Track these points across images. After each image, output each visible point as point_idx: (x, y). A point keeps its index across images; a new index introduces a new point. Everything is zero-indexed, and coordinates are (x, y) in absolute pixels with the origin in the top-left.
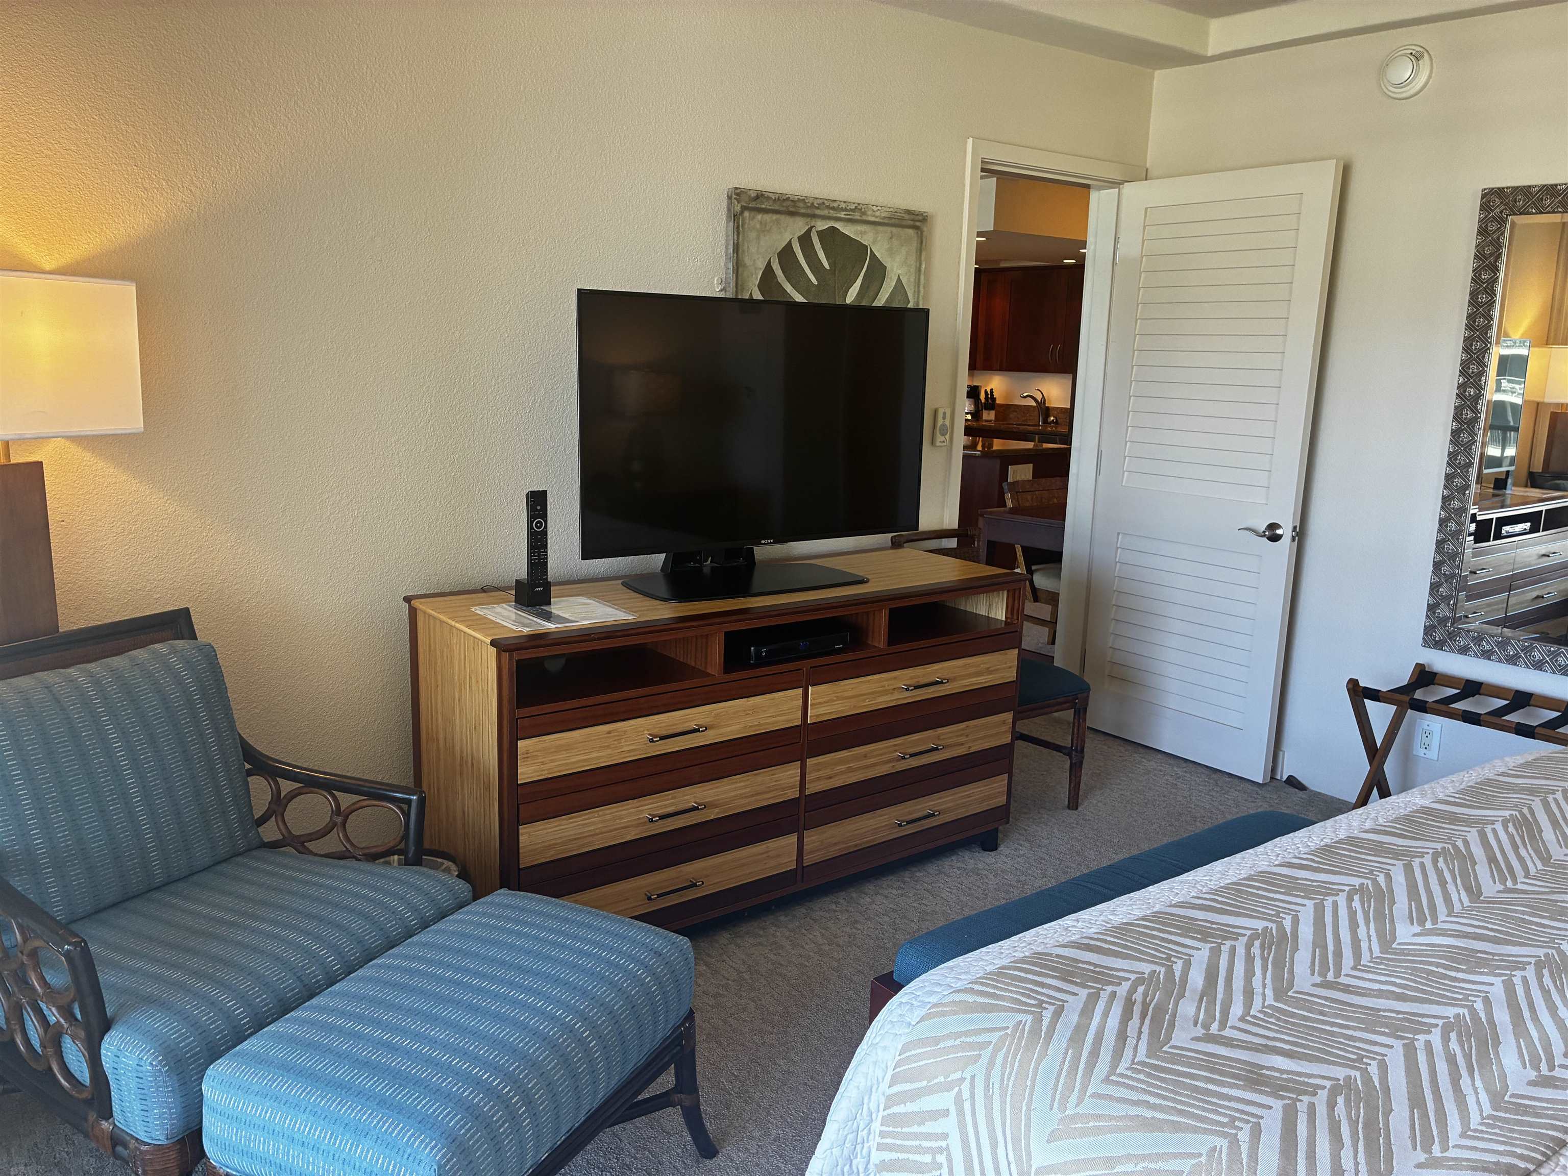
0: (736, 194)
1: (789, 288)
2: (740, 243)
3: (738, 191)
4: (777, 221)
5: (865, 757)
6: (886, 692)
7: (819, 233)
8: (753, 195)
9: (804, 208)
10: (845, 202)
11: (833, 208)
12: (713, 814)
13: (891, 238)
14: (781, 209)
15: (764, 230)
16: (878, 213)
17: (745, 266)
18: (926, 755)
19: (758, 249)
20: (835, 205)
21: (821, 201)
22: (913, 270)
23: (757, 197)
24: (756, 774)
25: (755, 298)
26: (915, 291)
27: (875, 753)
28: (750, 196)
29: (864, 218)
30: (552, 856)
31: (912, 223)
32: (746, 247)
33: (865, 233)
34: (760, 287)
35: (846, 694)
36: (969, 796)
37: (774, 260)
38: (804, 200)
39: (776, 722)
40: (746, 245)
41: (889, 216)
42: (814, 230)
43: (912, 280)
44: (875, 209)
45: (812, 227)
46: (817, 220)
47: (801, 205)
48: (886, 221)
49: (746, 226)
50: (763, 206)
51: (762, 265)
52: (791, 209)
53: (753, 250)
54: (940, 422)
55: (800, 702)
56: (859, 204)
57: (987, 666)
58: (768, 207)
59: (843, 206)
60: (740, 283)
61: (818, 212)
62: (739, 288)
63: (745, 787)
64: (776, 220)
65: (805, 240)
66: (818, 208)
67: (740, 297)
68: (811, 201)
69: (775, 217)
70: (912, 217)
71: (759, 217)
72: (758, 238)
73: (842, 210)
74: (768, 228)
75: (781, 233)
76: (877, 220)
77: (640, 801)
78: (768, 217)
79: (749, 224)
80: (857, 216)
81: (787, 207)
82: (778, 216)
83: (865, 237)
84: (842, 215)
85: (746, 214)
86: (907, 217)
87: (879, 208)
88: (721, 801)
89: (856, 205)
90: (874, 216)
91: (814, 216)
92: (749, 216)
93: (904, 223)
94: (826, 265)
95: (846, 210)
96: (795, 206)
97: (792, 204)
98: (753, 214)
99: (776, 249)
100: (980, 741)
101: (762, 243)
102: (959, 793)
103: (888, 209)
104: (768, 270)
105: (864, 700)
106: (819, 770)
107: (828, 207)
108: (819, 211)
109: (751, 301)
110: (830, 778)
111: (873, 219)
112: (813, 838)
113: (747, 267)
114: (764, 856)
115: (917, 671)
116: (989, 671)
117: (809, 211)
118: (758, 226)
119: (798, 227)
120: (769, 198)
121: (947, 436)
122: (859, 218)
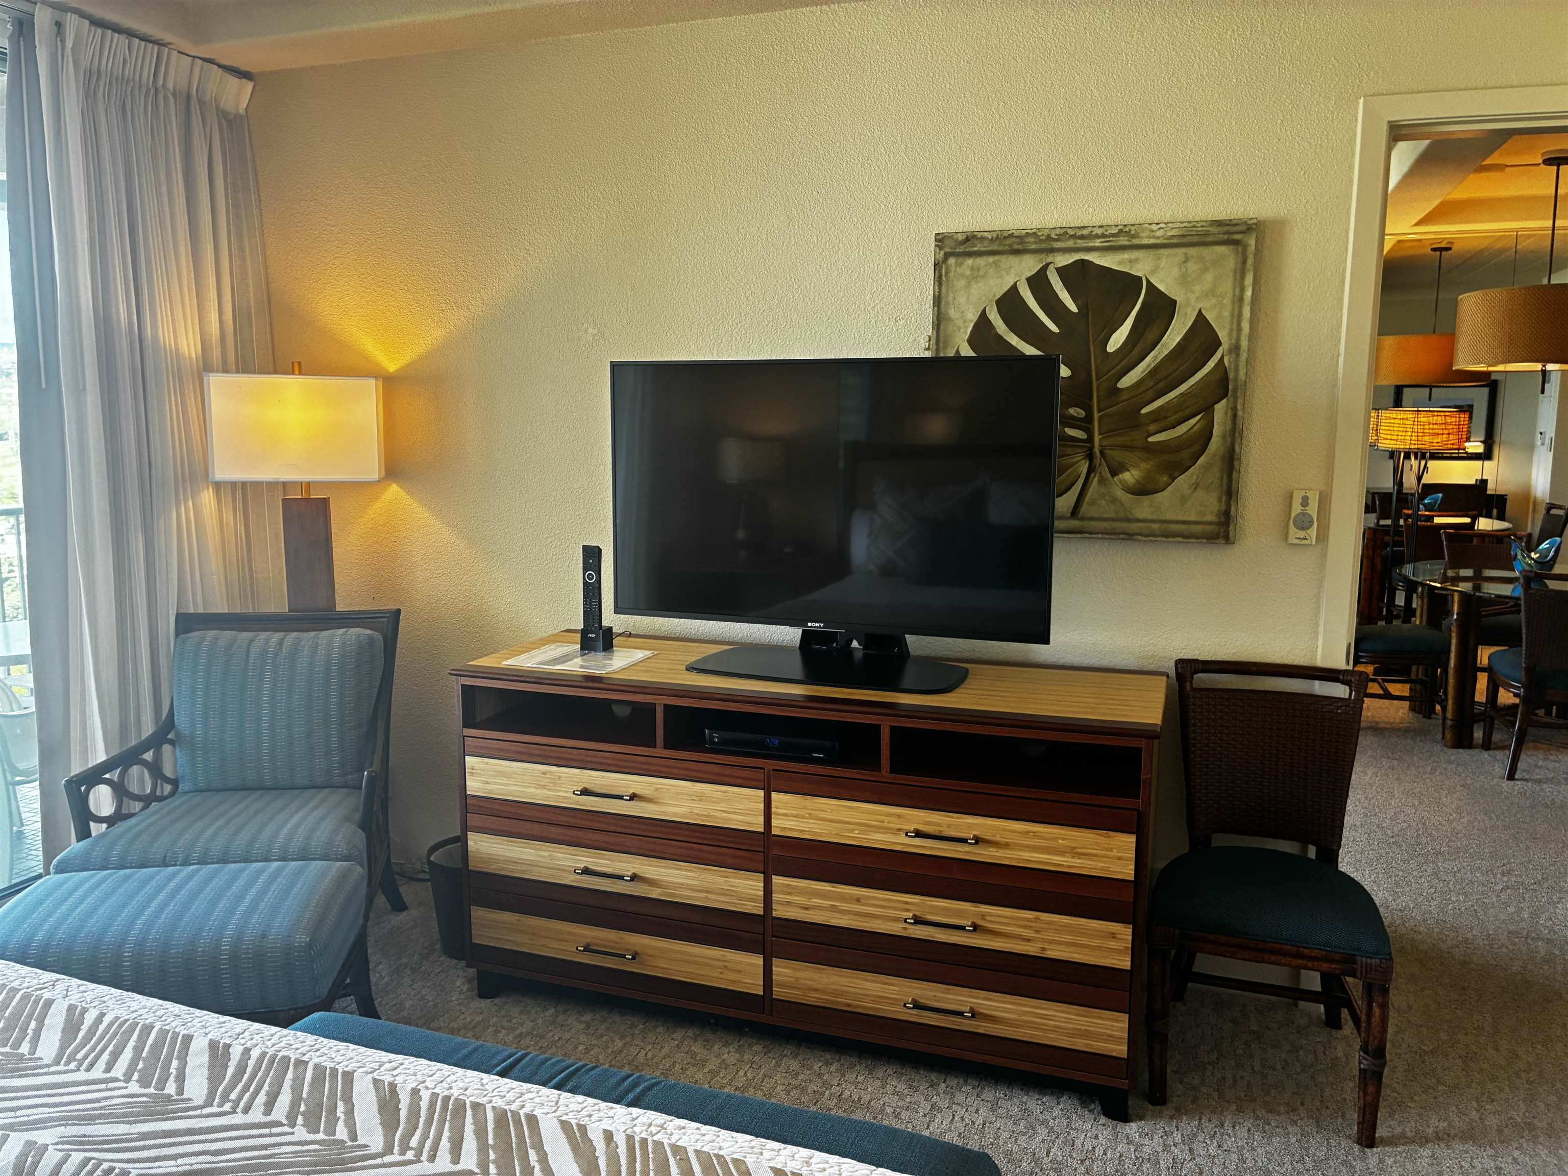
0: (940, 240)
1: (1014, 340)
2: (943, 295)
3: (940, 237)
4: (996, 264)
5: (858, 901)
6: (886, 830)
7: (1061, 271)
8: (961, 237)
9: (1035, 243)
10: (1101, 227)
11: (1082, 237)
12: (655, 893)
13: (1185, 262)
14: (1001, 248)
15: (976, 275)
16: (1159, 233)
17: (949, 319)
18: (949, 931)
19: (968, 298)
20: (1085, 232)
21: (1063, 231)
22: (1227, 301)
23: (967, 240)
24: (705, 869)
25: (963, 354)
26: (1231, 330)
27: (872, 902)
28: (957, 240)
29: (1136, 241)
30: (495, 869)
31: (1226, 237)
32: (950, 298)
33: (1136, 260)
34: (970, 342)
35: (822, 815)
36: (1045, 1017)
37: (992, 306)
38: (1035, 233)
39: (729, 819)
40: (951, 295)
41: (1180, 233)
42: (1051, 267)
43: (1226, 314)
44: (1154, 227)
45: (1048, 265)
46: (1056, 254)
47: (1031, 240)
48: (1174, 241)
49: (952, 274)
50: (976, 249)
51: (972, 317)
52: (1016, 247)
53: (962, 299)
54: (1297, 509)
55: (762, 806)
56: (1125, 226)
57: (1074, 845)
58: (983, 249)
59: (1100, 231)
60: (942, 339)
61: (1056, 245)
62: (941, 345)
63: (693, 878)
64: (994, 262)
65: (1039, 282)
66: (1055, 240)
67: (942, 355)
68: (1046, 232)
69: (991, 259)
70: (1226, 229)
71: (970, 262)
72: (968, 286)
73: (1097, 236)
74: (981, 273)
75: (1001, 277)
76: (1158, 241)
77: (576, 850)
78: (981, 261)
79: (956, 271)
80: (1123, 241)
81: (1010, 245)
82: (997, 257)
83: (1140, 266)
84: (1097, 243)
85: (952, 261)
86: (1214, 230)
87: (1162, 225)
88: (664, 884)
89: (1120, 227)
90: (1154, 237)
91: (1052, 251)
92: (956, 263)
93: (1210, 239)
94: (1073, 308)
95: (1103, 236)
96: (1022, 243)
97: (1018, 240)
98: (960, 260)
99: (994, 296)
100: (1062, 947)
101: (973, 291)
102: (1025, 1005)
103: (1178, 225)
104: (983, 322)
105: (852, 831)
106: (789, 894)
107: (1074, 237)
108: (1059, 243)
109: (958, 359)
110: (807, 909)
111: (1152, 241)
112: (783, 970)
113: (953, 320)
114: (721, 964)
115: (937, 817)
116: (1073, 852)
117: (1044, 246)
118: (968, 272)
119: (1029, 265)
120: (983, 238)
121: (1313, 532)
122: (1127, 243)
